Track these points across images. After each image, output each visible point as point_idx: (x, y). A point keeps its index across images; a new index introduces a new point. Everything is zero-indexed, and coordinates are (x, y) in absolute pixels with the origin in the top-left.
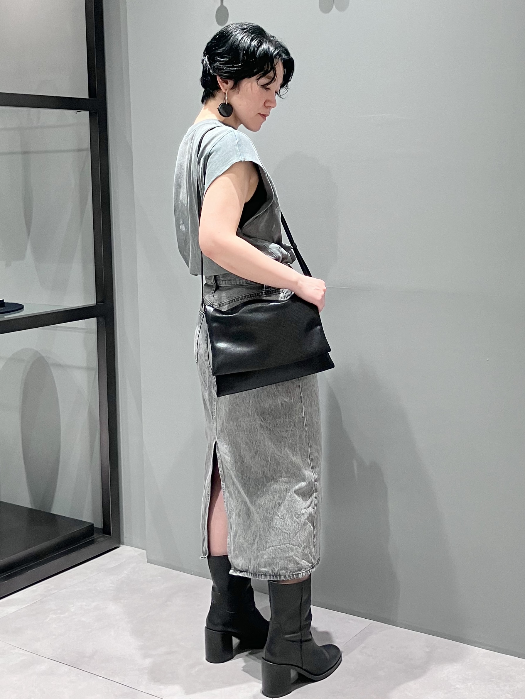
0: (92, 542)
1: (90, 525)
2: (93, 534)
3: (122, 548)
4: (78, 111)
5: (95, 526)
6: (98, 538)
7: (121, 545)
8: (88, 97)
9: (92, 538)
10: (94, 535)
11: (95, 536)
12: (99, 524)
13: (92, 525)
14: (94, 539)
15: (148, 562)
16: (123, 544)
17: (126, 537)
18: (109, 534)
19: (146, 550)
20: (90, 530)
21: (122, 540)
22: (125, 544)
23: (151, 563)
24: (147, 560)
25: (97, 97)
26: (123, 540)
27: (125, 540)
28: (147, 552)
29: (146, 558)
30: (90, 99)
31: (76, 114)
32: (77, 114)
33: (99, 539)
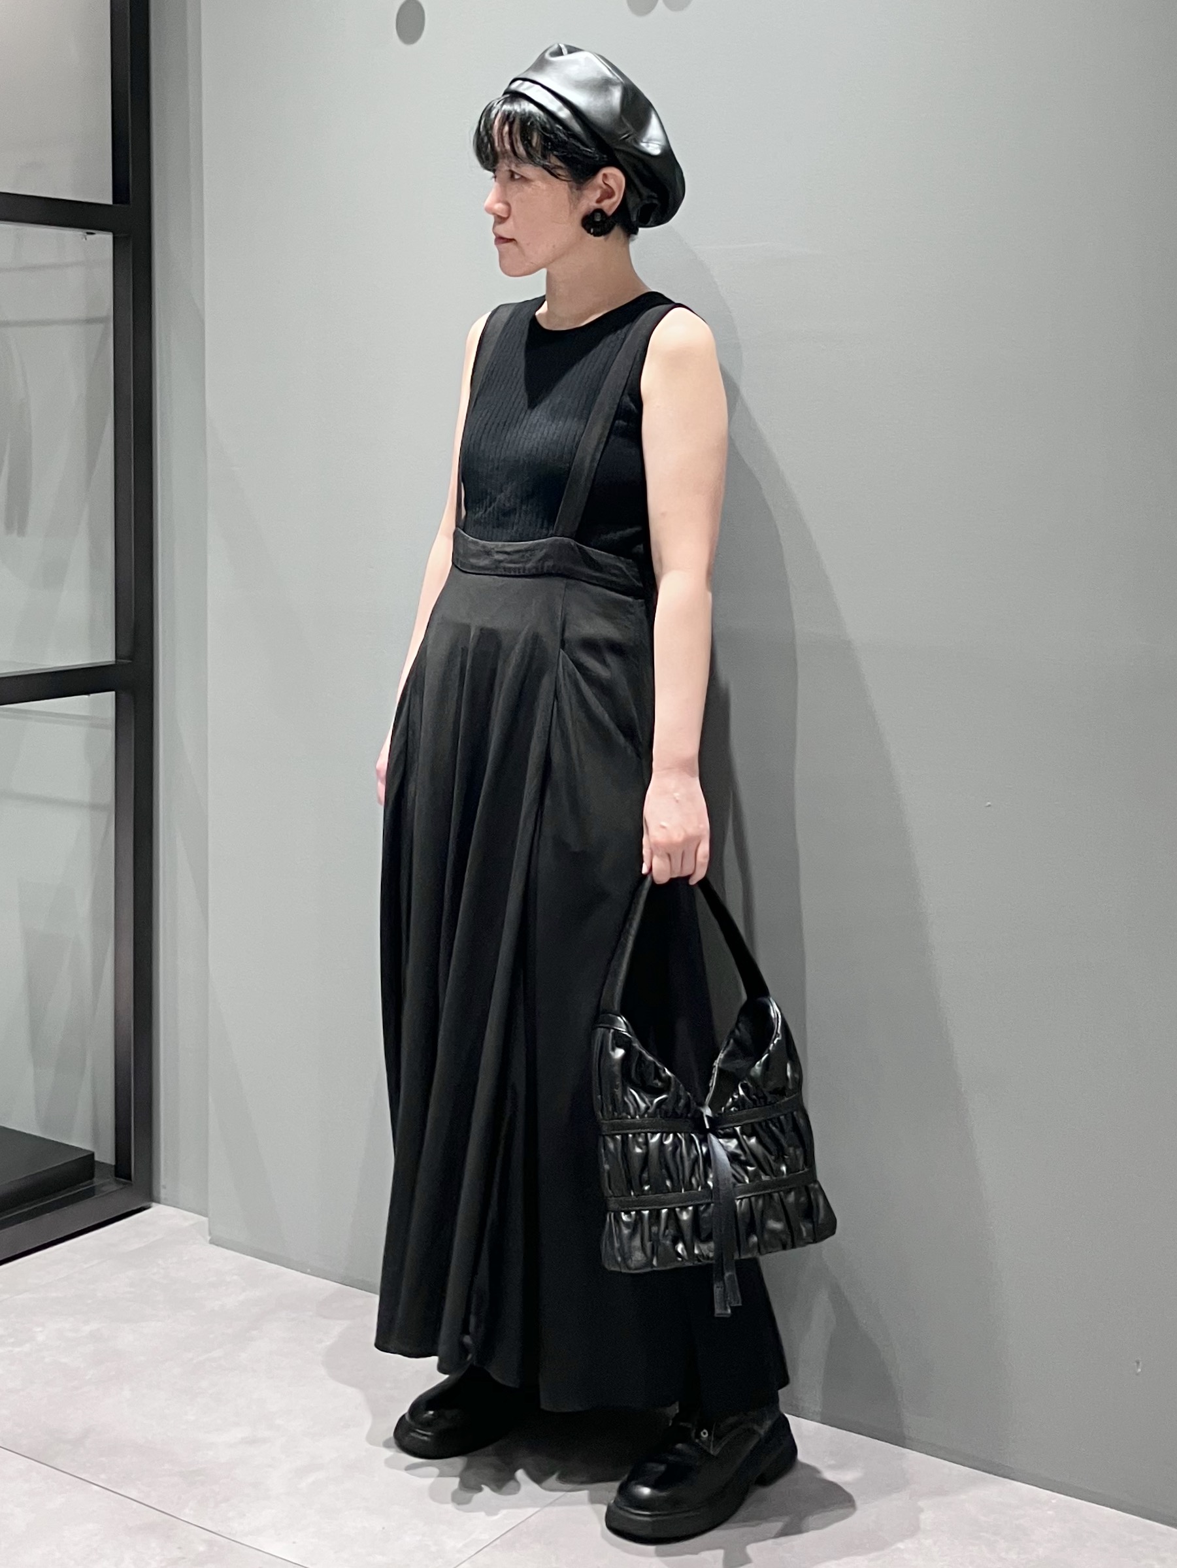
0: (90, 1193)
1: (85, 1155)
2: (92, 1176)
3: (156, 1210)
4: (88, 233)
5: (96, 1158)
6: (103, 1185)
7: (154, 1204)
8: (110, 202)
9: (92, 1183)
10: (95, 1179)
11: (97, 1181)
12: (106, 1155)
13: (92, 1155)
14: (94, 1187)
15: (212, 1242)
16: (159, 1202)
17: (165, 1187)
18: (129, 1177)
19: (206, 1215)
20: (87, 1163)
21: (155, 1193)
22: (162, 1201)
23: (217, 1245)
24: (209, 1238)
25: (131, 202)
26: (159, 1193)
27: (163, 1193)
28: (209, 1222)
29: (207, 1233)
30: (115, 205)
31: (84, 239)
32: (86, 239)
33: (103, 1189)
